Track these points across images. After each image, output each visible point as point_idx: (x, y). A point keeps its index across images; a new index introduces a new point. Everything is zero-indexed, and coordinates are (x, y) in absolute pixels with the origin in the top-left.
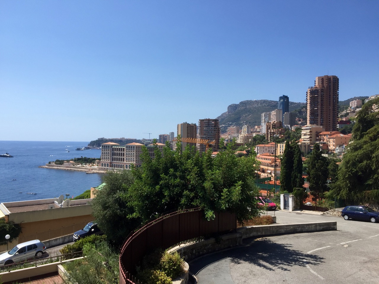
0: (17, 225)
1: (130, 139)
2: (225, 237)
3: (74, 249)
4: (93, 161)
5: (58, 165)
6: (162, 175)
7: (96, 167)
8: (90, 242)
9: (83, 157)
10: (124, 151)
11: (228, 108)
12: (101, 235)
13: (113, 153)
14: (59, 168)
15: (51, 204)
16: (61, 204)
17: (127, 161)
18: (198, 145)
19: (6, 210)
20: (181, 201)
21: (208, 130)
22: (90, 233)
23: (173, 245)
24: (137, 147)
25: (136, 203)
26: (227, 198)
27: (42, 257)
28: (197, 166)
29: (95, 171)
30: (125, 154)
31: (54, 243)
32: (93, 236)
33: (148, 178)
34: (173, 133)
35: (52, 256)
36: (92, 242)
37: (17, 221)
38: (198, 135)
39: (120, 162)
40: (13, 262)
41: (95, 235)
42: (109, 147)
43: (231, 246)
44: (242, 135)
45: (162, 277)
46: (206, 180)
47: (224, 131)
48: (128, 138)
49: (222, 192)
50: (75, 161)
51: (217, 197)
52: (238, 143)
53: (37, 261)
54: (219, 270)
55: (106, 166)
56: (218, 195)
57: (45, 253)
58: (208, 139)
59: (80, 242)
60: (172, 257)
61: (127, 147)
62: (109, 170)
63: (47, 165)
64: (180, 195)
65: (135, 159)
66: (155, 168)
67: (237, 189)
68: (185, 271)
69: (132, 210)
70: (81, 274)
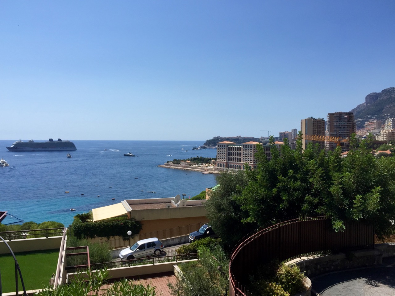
0: (138, 222)
1: (247, 137)
2: (358, 254)
3: (189, 250)
4: (209, 161)
5: (176, 165)
6: (280, 177)
7: (212, 167)
8: (204, 244)
9: (199, 157)
10: (240, 150)
11: (367, 98)
12: (216, 238)
13: (229, 152)
14: (176, 167)
15: (169, 203)
16: (177, 204)
17: (244, 161)
18: (326, 143)
19: (128, 206)
20: (302, 207)
21: (339, 126)
22: (205, 235)
23: (293, 257)
24: (254, 146)
25: (251, 206)
26: (360, 206)
27: (159, 256)
28: (321, 167)
29: (211, 172)
30: (242, 153)
31: (171, 242)
32: (208, 239)
33: (264, 179)
34: (296, 130)
35: (169, 256)
36: (207, 245)
37: (138, 218)
38: (326, 131)
39: (236, 162)
40: (134, 258)
41: (210, 238)
42: (225, 147)
43: (367, 264)
44: (385, 131)
45: (278, 290)
46: (333, 184)
47: (361, 126)
48: (244, 137)
49: (355, 199)
50: (191, 160)
51: (348, 205)
52: (380, 141)
53: (155, 259)
54: (350, 291)
55: (222, 166)
56: (349, 202)
57: (163, 251)
58: (340, 137)
59: (196, 244)
60: (290, 270)
61: (244, 146)
62: (225, 171)
63: (165, 164)
64: (301, 200)
65: (252, 160)
66: (272, 168)
67: (375, 197)
68: (306, 287)
69: (246, 214)
70: (194, 277)
